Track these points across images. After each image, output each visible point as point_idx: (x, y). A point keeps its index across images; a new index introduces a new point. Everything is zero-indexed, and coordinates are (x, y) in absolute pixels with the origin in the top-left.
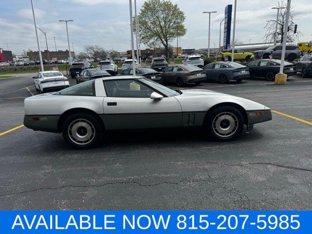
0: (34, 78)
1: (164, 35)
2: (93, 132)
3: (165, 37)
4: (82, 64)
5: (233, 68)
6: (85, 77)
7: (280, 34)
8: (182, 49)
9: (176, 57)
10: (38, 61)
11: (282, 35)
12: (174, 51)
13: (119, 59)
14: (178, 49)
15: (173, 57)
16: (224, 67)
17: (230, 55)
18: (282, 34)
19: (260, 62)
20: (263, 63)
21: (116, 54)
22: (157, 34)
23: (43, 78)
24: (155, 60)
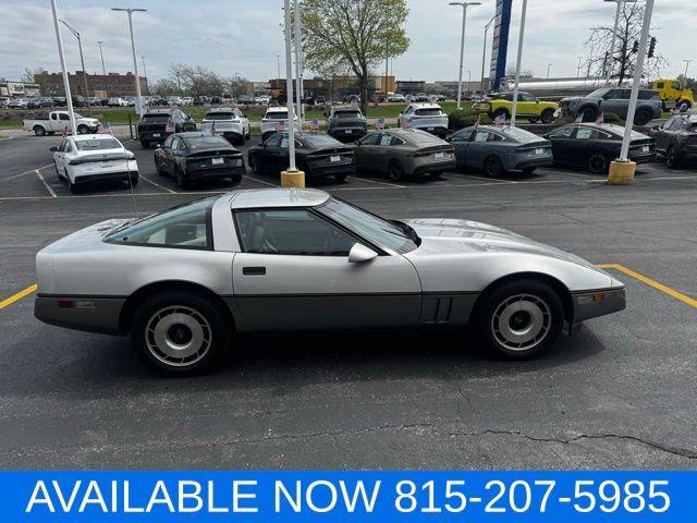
0: (54, 149)
1: (358, 51)
2: (206, 336)
3: (361, 57)
4: (168, 115)
5: (516, 142)
6: (175, 152)
7: (619, 60)
8: (396, 80)
9: (382, 100)
10: (62, 99)
11: (623, 63)
12: (379, 84)
13: (251, 99)
14: (388, 79)
15: (376, 98)
16: (497, 138)
17: (508, 107)
18: (624, 59)
19: (576, 131)
20: (584, 131)
21: (243, 87)
22: (341, 48)
23: (75, 154)
24: (337, 113)
